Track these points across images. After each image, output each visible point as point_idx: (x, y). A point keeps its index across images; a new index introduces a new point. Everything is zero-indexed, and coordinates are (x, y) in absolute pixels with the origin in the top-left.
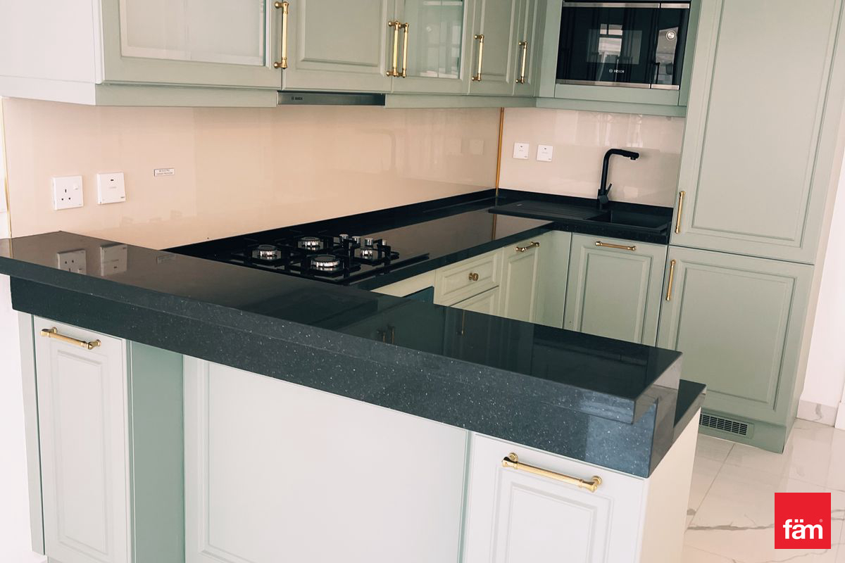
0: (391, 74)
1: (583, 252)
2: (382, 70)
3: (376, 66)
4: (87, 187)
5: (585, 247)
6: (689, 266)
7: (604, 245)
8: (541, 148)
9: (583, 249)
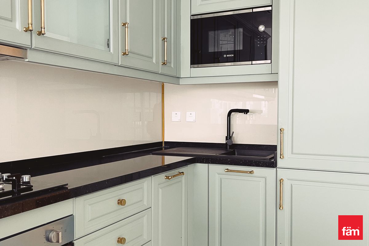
0: (27, 29)
1: (217, 178)
6: (293, 182)
7: (231, 171)
8: (188, 113)
9: (217, 175)
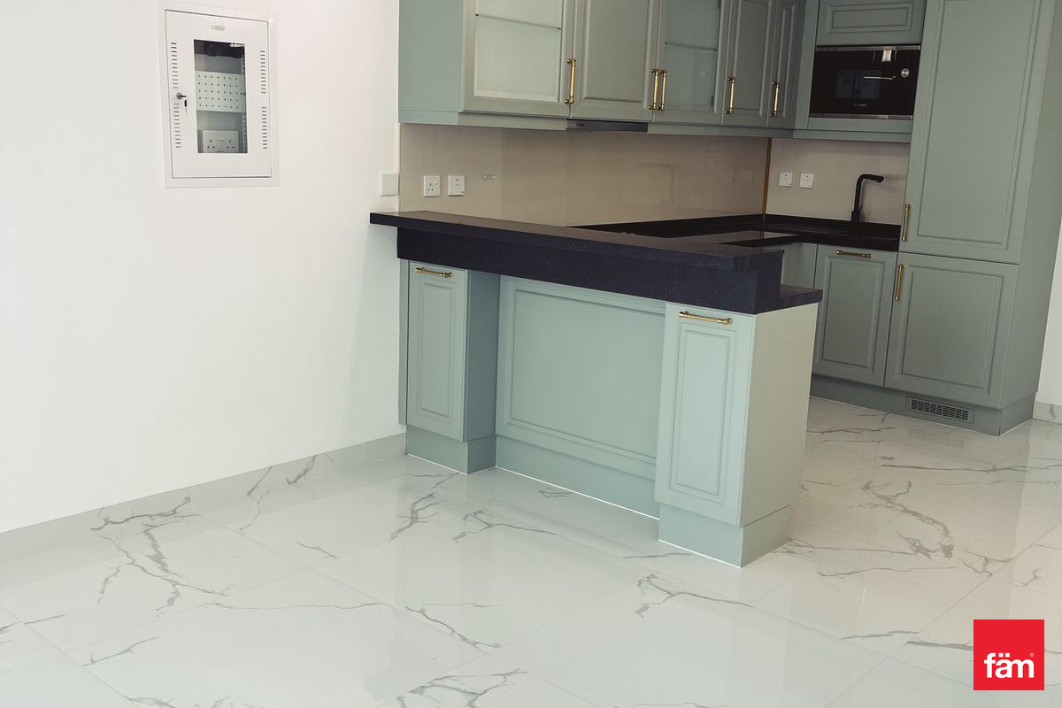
0: (652, 108)
1: (827, 260)
2: (645, 105)
3: (640, 102)
4: (443, 184)
5: (829, 257)
6: (915, 269)
7: (844, 254)
8: (803, 176)
9: (827, 258)
